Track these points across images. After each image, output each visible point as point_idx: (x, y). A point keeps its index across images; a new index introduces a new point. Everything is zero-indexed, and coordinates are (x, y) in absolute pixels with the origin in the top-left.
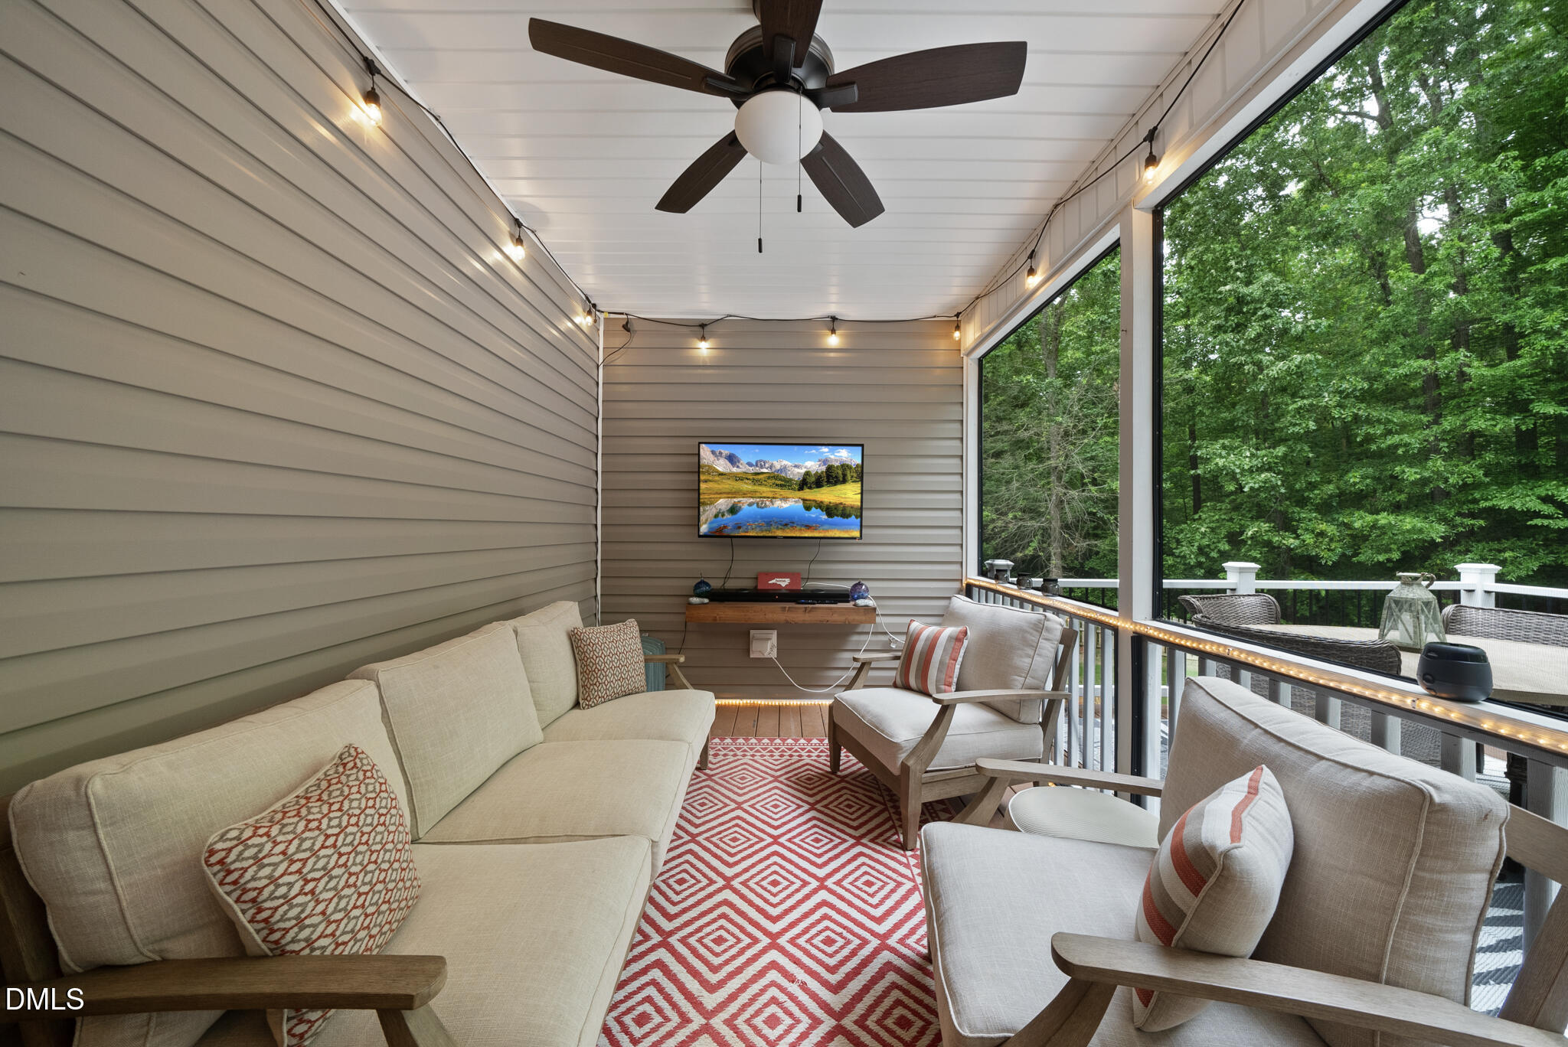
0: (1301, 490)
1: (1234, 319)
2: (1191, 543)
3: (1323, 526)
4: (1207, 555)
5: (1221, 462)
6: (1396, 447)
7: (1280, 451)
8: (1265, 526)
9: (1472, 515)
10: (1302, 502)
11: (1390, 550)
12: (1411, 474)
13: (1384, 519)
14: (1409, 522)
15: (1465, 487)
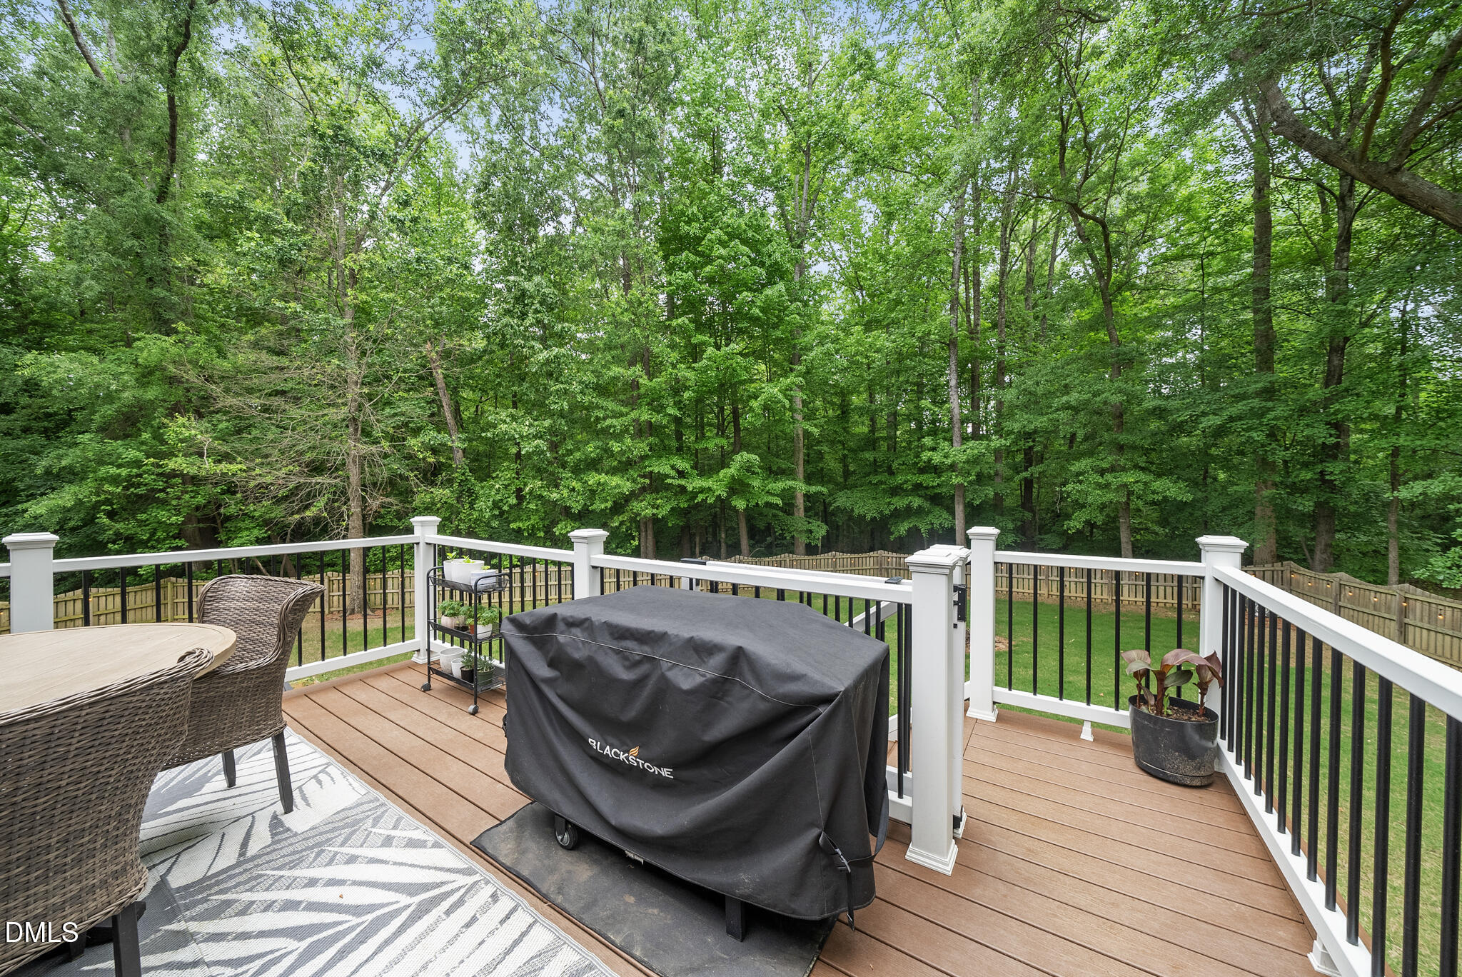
0: (564, 455)
1: (518, 308)
2: (489, 496)
3: (573, 483)
4: (500, 508)
5: (504, 427)
6: (610, 427)
7: (547, 423)
8: (539, 483)
9: (644, 476)
10: (564, 466)
11: (607, 501)
12: (616, 447)
13: (603, 478)
14: (615, 480)
15: (643, 458)
